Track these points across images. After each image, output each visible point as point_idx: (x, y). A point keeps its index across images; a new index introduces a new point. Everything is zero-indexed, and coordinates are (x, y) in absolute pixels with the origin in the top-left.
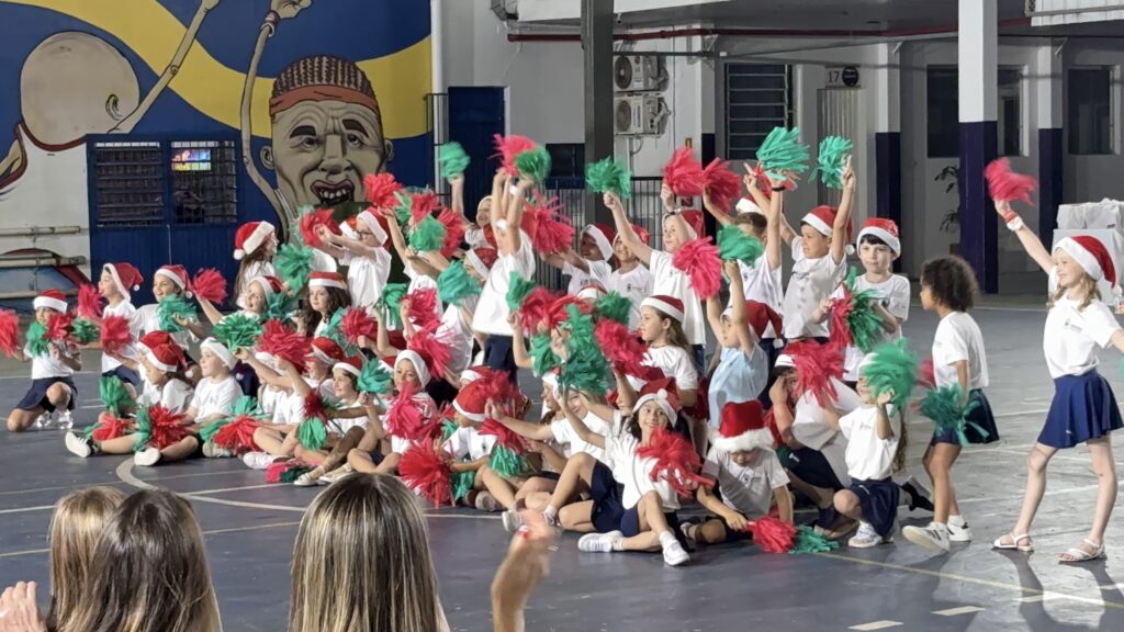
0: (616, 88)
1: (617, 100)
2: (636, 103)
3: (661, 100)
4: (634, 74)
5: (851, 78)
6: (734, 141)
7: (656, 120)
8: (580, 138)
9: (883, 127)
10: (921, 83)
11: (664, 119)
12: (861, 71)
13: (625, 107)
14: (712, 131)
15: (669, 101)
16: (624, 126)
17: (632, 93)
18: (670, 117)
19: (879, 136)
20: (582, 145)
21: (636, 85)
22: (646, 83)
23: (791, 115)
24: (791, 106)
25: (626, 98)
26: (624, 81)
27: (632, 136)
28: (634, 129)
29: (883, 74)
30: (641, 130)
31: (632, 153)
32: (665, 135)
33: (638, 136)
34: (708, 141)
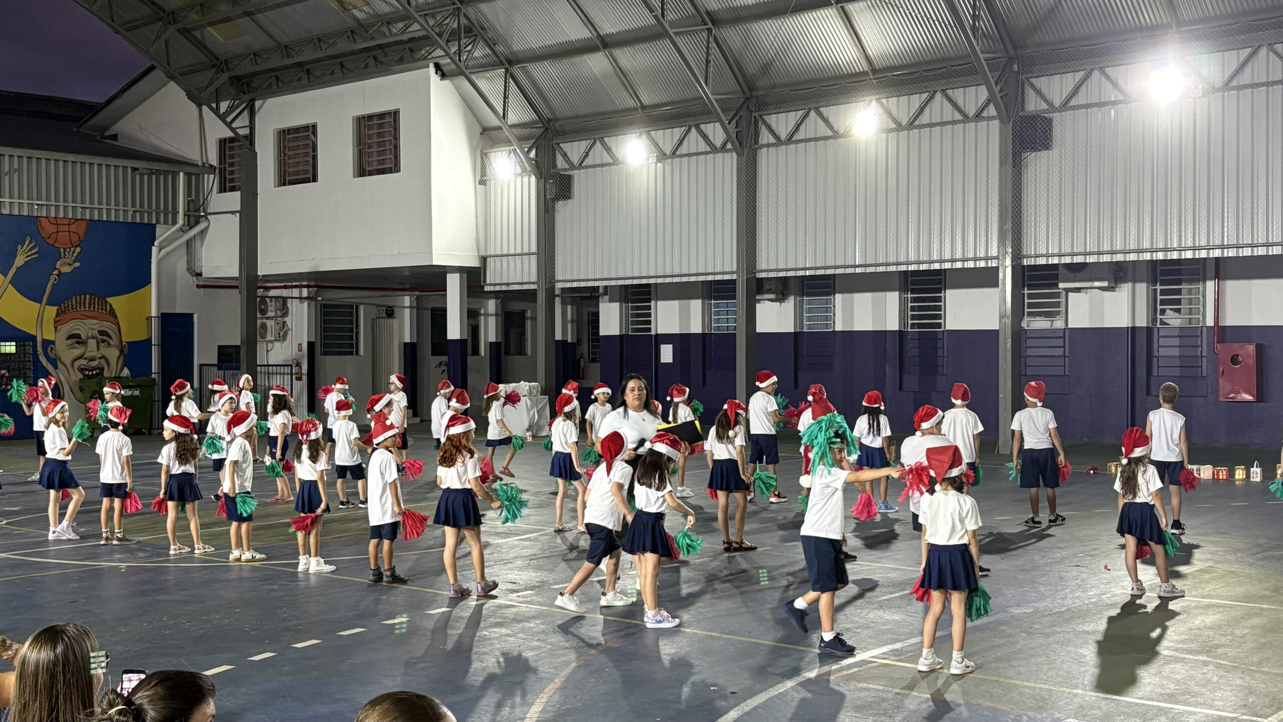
0: (259, 315)
1: (259, 322)
2: (270, 323)
3: (285, 322)
4: (269, 308)
5: (390, 313)
6: (325, 346)
7: (282, 333)
8: (238, 342)
9: (407, 339)
10: (428, 316)
11: (286, 333)
12: (396, 310)
13: (264, 326)
14: (313, 340)
15: (289, 323)
16: (263, 336)
17: (268, 318)
18: (290, 332)
19: (405, 344)
20: (238, 347)
21: (270, 314)
22: (276, 313)
23: (357, 332)
24: (357, 327)
25: (264, 321)
26: (264, 312)
27: (268, 342)
28: (269, 338)
29: (407, 312)
30: (273, 339)
31: (267, 351)
32: (286, 342)
33: (271, 342)
34: (311, 345)
